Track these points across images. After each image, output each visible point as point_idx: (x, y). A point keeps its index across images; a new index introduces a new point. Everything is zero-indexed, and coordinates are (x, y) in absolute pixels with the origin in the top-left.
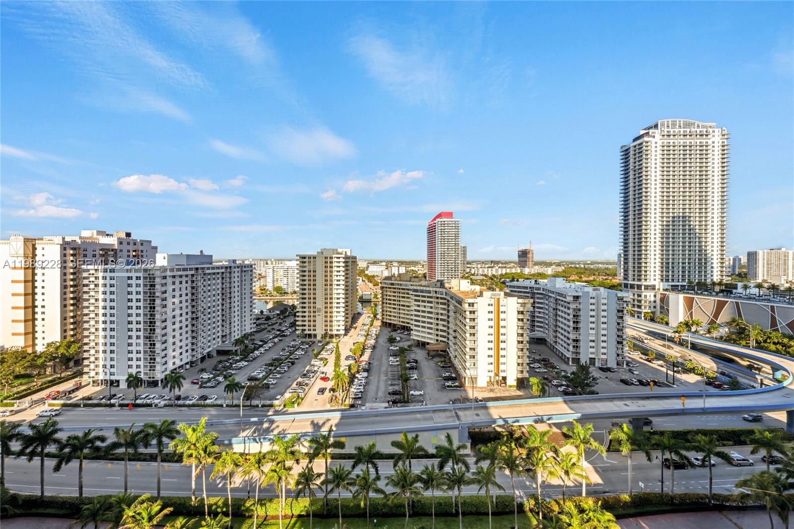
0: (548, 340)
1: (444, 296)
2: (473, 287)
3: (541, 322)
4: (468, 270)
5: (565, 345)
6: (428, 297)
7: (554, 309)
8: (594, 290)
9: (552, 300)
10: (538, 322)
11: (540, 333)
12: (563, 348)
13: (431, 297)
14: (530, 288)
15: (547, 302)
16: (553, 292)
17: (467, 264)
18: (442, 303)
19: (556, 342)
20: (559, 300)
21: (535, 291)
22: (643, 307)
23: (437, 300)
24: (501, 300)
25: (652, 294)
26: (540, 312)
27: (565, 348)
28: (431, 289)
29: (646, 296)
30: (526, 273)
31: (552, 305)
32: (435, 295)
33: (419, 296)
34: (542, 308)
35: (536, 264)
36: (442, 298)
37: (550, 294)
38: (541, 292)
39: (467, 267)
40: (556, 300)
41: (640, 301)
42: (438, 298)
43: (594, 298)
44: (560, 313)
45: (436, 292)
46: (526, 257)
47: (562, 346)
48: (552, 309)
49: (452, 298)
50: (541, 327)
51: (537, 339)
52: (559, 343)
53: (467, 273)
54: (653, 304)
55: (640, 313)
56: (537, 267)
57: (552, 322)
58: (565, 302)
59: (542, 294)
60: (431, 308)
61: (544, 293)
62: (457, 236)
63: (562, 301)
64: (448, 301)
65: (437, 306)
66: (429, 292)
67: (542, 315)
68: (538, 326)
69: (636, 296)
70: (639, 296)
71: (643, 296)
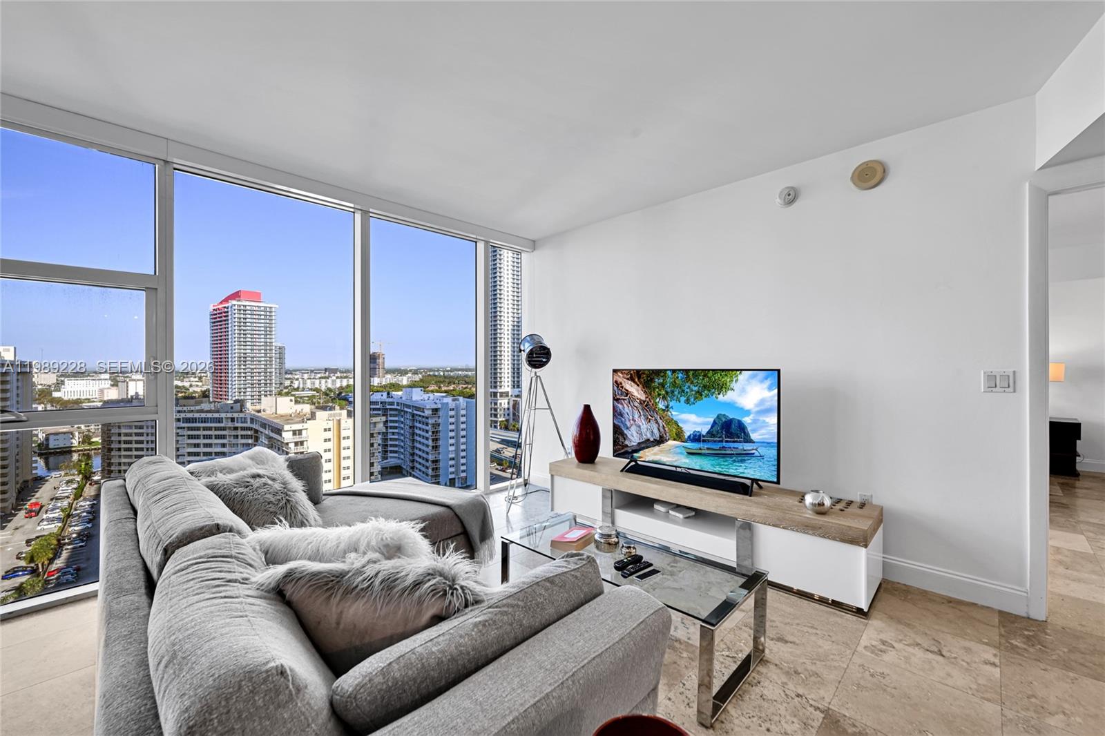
0: (405, 467)
1: (248, 425)
2: (299, 407)
3: (396, 446)
4: (287, 383)
5: (423, 469)
6: (217, 429)
7: (410, 427)
8: (454, 400)
9: (408, 416)
10: (391, 446)
11: (392, 460)
12: (421, 473)
13: (224, 429)
14: (382, 403)
15: (402, 419)
16: (408, 406)
17: (286, 373)
18: (243, 437)
19: (413, 468)
20: (417, 415)
21: (388, 407)
22: (499, 416)
23: (234, 433)
24: (343, 422)
25: (506, 401)
26: (393, 434)
27: (423, 472)
28: (223, 415)
29: (501, 404)
30: (376, 384)
31: (408, 422)
32: (230, 424)
33: (198, 429)
34: (396, 428)
35: (388, 372)
36: (243, 429)
37: (406, 409)
38: (395, 407)
39: (286, 379)
40: (413, 415)
41: (496, 410)
42: (236, 428)
43: (453, 410)
44: (417, 431)
45: (233, 420)
46: (375, 362)
47: (420, 470)
48: (408, 427)
49: (264, 425)
50: (396, 452)
51: (391, 468)
52: (417, 468)
53: (286, 388)
54: (507, 412)
55: (496, 422)
56: (389, 376)
57: (409, 443)
58: (423, 417)
59: (396, 410)
60: (224, 445)
61: (399, 408)
62: (268, 331)
63: (420, 416)
64: (256, 431)
65: (234, 441)
66: (220, 420)
67: (396, 437)
68: (391, 452)
69: (493, 404)
70: (496, 404)
71: (499, 404)
